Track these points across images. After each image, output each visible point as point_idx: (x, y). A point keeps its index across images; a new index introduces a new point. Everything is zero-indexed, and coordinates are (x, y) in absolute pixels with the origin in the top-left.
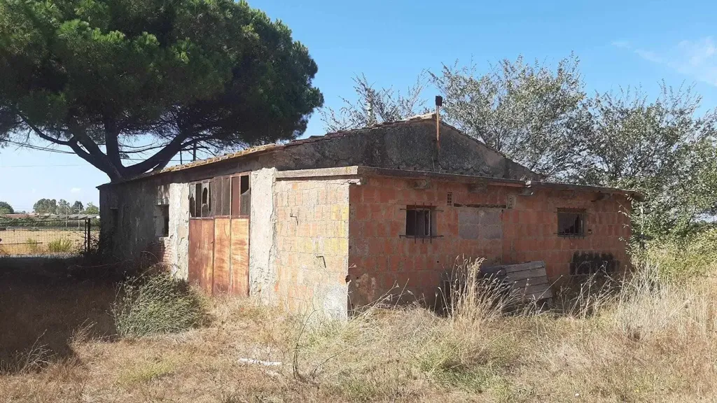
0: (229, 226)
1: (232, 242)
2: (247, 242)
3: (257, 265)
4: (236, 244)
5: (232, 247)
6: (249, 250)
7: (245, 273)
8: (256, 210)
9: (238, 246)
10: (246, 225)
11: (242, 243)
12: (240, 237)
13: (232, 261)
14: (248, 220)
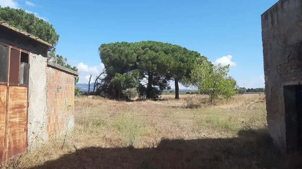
0: (5, 93)
1: (9, 107)
2: (26, 105)
3: (35, 120)
4: (13, 109)
5: (9, 112)
6: (27, 111)
7: (23, 130)
8: (34, 82)
9: (16, 110)
10: (25, 92)
11: (21, 106)
12: (19, 102)
13: (9, 125)
14: (26, 88)
